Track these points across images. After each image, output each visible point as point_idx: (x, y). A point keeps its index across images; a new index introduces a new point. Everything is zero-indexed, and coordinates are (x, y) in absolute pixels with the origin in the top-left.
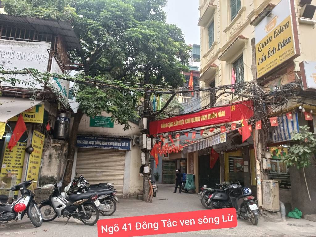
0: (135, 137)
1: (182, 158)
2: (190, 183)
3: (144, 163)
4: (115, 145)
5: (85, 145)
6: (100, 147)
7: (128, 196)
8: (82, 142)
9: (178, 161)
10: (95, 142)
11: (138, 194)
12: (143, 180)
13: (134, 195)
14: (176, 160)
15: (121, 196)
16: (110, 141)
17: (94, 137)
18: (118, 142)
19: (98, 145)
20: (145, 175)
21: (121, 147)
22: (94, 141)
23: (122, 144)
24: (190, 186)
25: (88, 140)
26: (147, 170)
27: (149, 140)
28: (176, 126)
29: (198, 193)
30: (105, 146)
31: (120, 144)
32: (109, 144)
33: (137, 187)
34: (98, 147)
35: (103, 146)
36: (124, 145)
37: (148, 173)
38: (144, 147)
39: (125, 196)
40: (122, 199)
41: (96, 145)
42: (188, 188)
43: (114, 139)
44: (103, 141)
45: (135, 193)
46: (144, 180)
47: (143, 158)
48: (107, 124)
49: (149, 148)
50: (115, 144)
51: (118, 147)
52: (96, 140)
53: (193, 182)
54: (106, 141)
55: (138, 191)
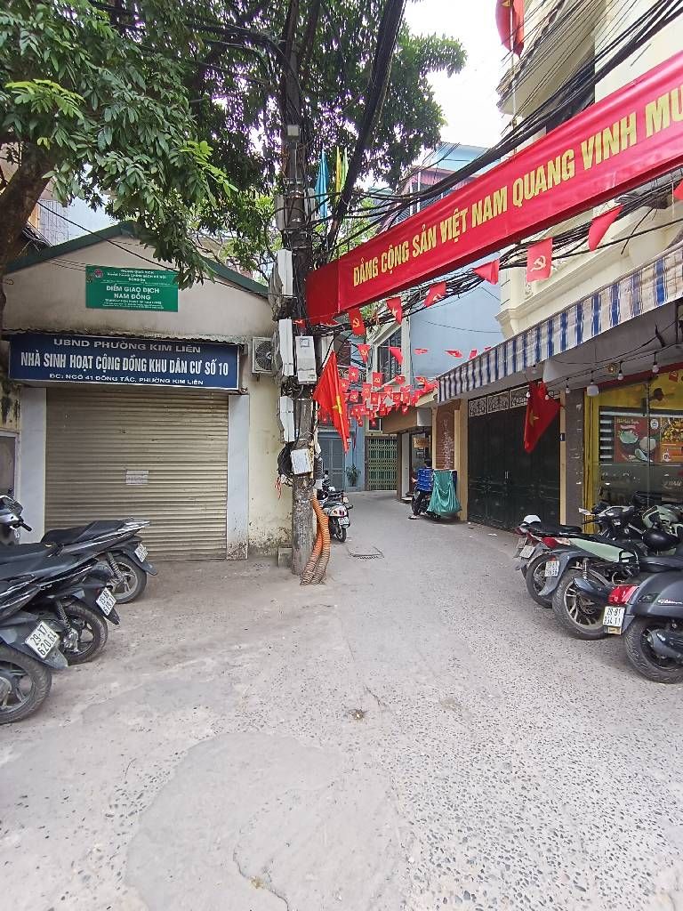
0: (257, 342)
1: (417, 428)
2: (445, 497)
3: (289, 436)
4: (178, 370)
5: (55, 370)
6: (119, 381)
7: (245, 551)
8: (42, 360)
9: (405, 438)
10: (94, 361)
11: (280, 544)
12: (291, 501)
13: (267, 547)
14: (400, 434)
15: (220, 552)
16: (159, 356)
17: (92, 341)
18: (187, 357)
19: (110, 373)
20: (297, 481)
21: (202, 376)
22: (91, 357)
23: (203, 368)
24: (445, 504)
25: (69, 351)
26: (302, 461)
27: (305, 343)
28: (425, 255)
29: (464, 522)
30: (137, 375)
31: (196, 368)
32: (151, 366)
33: (276, 519)
34: (107, 378)
35: (128, 373)
36: (211, 368)
37: (309, 474)
38: (288, 371)
39: (234, 553)
40: (225, 561)
41: (100, 372)
42: (439, 511)
43: (170, 348)
44: (128, 354)
45: (269, 540)
46: (295, 501)
47: (287, 420)
48: (154, 297)
49: (307, 376)
50: (179, 367)
51: (188, 377)
52: (100, 351)
53: (451, 491)
54: (139, 355)
55: (279, 535)
